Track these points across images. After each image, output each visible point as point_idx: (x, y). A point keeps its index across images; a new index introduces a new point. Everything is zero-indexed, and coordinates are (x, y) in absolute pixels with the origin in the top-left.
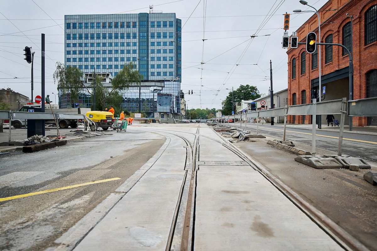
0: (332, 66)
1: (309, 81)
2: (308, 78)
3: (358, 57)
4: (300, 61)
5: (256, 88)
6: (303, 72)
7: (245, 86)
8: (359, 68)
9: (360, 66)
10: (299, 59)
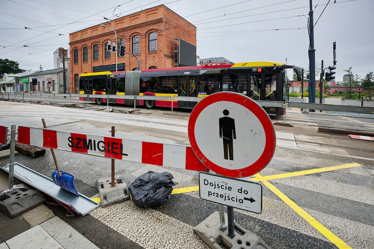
0: (110, 61)
1: (92, 67)
2: (91, 65)
3: (129, 60)
4: (83, 53)
5: (16, 63)
6: (85, 60)
7: (4, 60)
8: (129, 66)
9: (130, 64)
10: (81, 51)
